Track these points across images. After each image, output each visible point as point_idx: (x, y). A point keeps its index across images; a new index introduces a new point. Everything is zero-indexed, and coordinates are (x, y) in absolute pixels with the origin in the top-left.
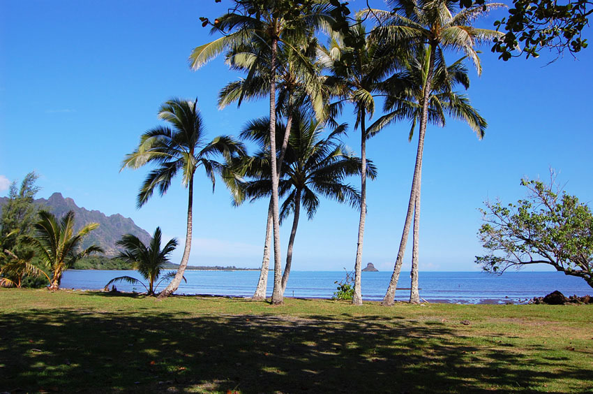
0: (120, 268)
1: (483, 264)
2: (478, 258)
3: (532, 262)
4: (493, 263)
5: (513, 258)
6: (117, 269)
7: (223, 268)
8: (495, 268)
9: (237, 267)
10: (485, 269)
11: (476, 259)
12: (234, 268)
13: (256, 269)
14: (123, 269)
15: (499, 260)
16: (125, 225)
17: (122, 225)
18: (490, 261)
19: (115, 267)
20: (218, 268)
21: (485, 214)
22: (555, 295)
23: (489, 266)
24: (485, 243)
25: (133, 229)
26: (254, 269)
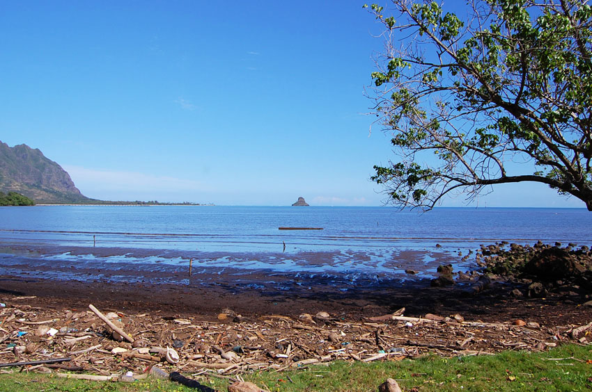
0: (16, 204)
1: (391, 184)
2: (381, 171)
3: (505, 179)
4: (412, 180)
5: (459, 169)
6: (13, 205)
7: (144, 203)
8: (417, 195)
9: (160, 202)
10: (396, 197)
11: (374, 173)
12: (156, 203)
13: (180, 204)
14: (20, 205)
15: (427, 174)
16: (32, 156)
17: (28, 157)
18: (405, 177)
19: (10, 202)
20: (138, 203)
21: (391, 24)
22: (553, 258)
23: (404, 189)
24: (397, 132)
25: (41, 161)
26: (178, 204)
